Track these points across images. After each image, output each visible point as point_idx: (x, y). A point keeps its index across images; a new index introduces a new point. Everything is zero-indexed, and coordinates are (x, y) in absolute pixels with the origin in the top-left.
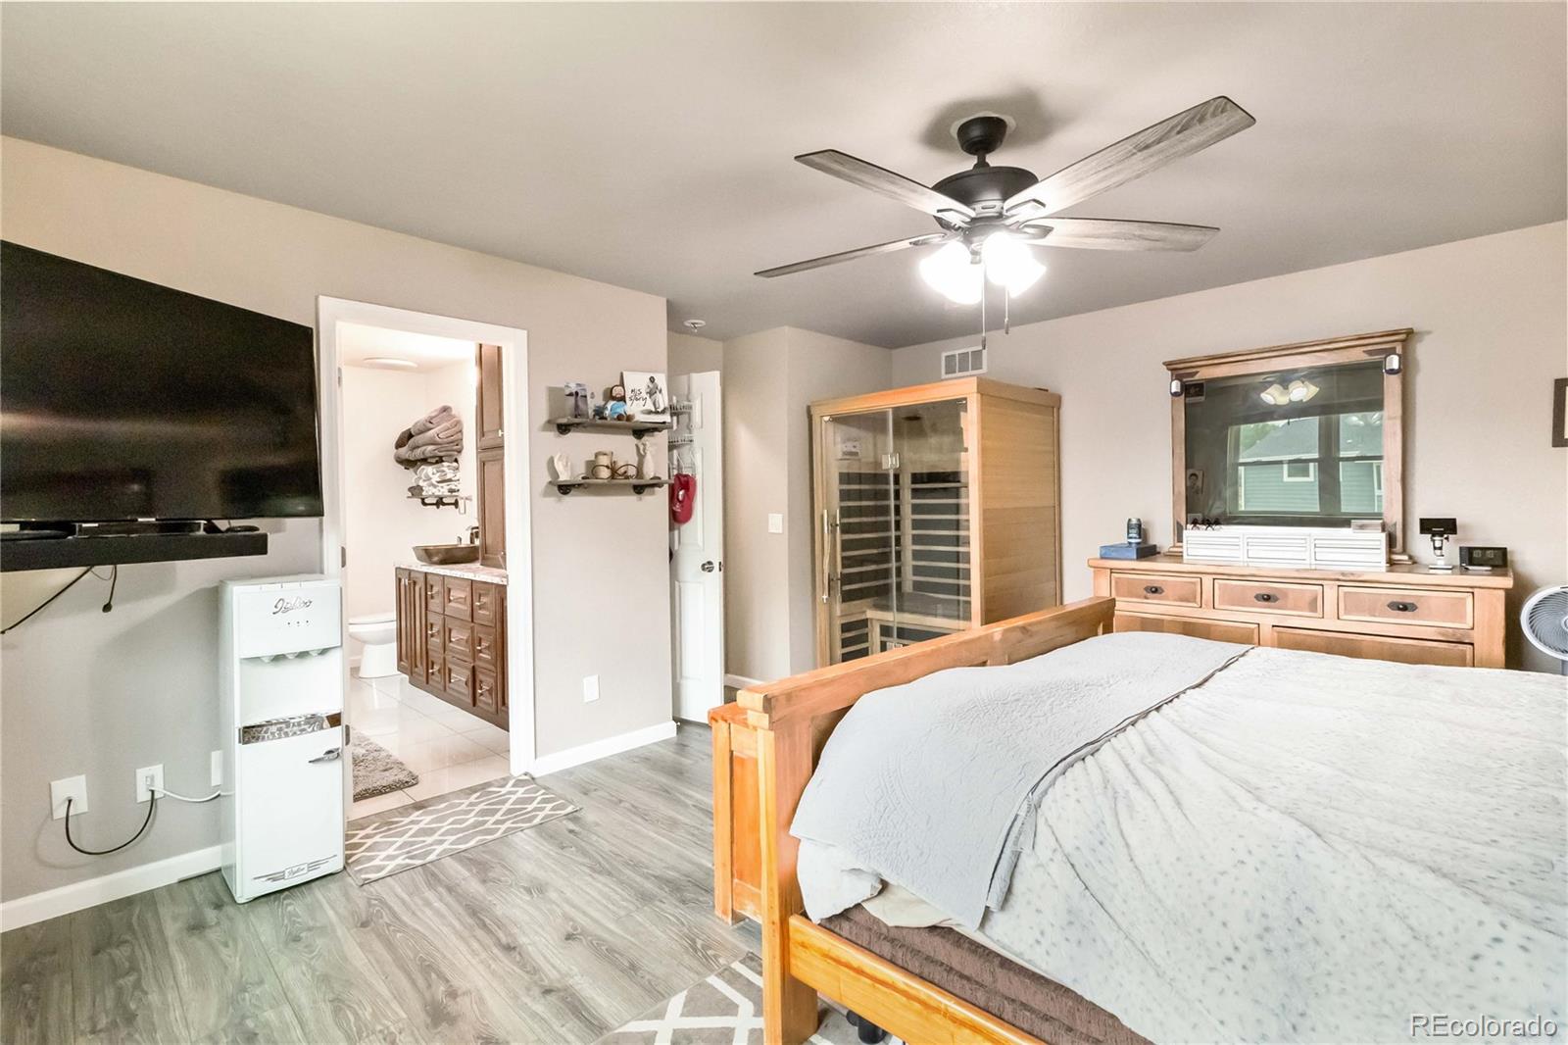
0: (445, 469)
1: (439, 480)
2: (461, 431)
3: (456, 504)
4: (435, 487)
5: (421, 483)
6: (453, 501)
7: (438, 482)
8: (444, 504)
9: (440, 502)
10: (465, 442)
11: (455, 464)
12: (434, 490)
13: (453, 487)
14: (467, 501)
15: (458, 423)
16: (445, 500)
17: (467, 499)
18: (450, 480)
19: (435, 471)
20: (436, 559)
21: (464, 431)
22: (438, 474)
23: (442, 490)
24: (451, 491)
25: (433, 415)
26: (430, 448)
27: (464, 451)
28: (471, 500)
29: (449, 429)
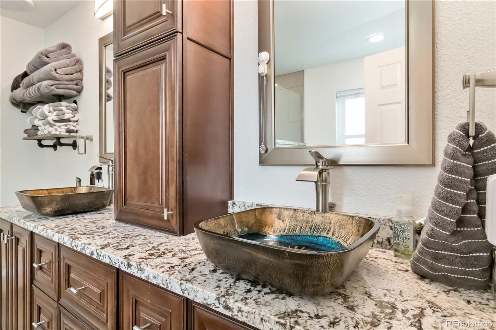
0: (63, 108)
1: (56, 118)
2: (80, 71)
3: (74, 145)
4: (51, 125)
5: (36, 122)
6: (71, 143)
7: (56, 121)
8: (62, 145)
9: (58, 143)
10: (85, 83)
11: (74, 105)
12: (51, 129)
13: (72, 128)
14: (87, 141)
15: (78, 62)
16: (62, 141)
17: (87, 138)
18: (68, 120)
19: (51, 109)
20: (48, 210)
21: (85, 71)
22: (56, 112)
23: (59, 129)
24: (69, 131)
25: (52, 49)
26: (46, 83)
27: (84, 92)
28: (91, 140)
29: (68, 66)
